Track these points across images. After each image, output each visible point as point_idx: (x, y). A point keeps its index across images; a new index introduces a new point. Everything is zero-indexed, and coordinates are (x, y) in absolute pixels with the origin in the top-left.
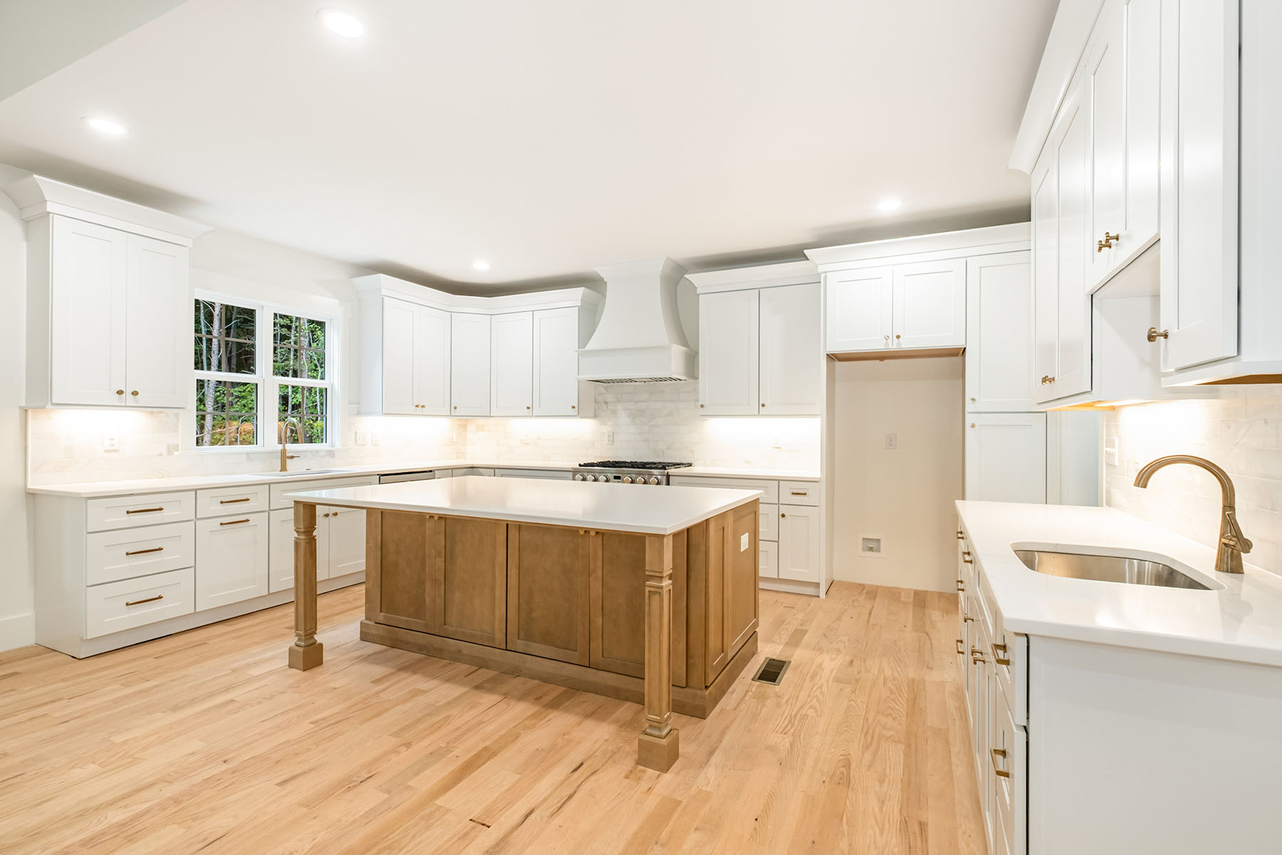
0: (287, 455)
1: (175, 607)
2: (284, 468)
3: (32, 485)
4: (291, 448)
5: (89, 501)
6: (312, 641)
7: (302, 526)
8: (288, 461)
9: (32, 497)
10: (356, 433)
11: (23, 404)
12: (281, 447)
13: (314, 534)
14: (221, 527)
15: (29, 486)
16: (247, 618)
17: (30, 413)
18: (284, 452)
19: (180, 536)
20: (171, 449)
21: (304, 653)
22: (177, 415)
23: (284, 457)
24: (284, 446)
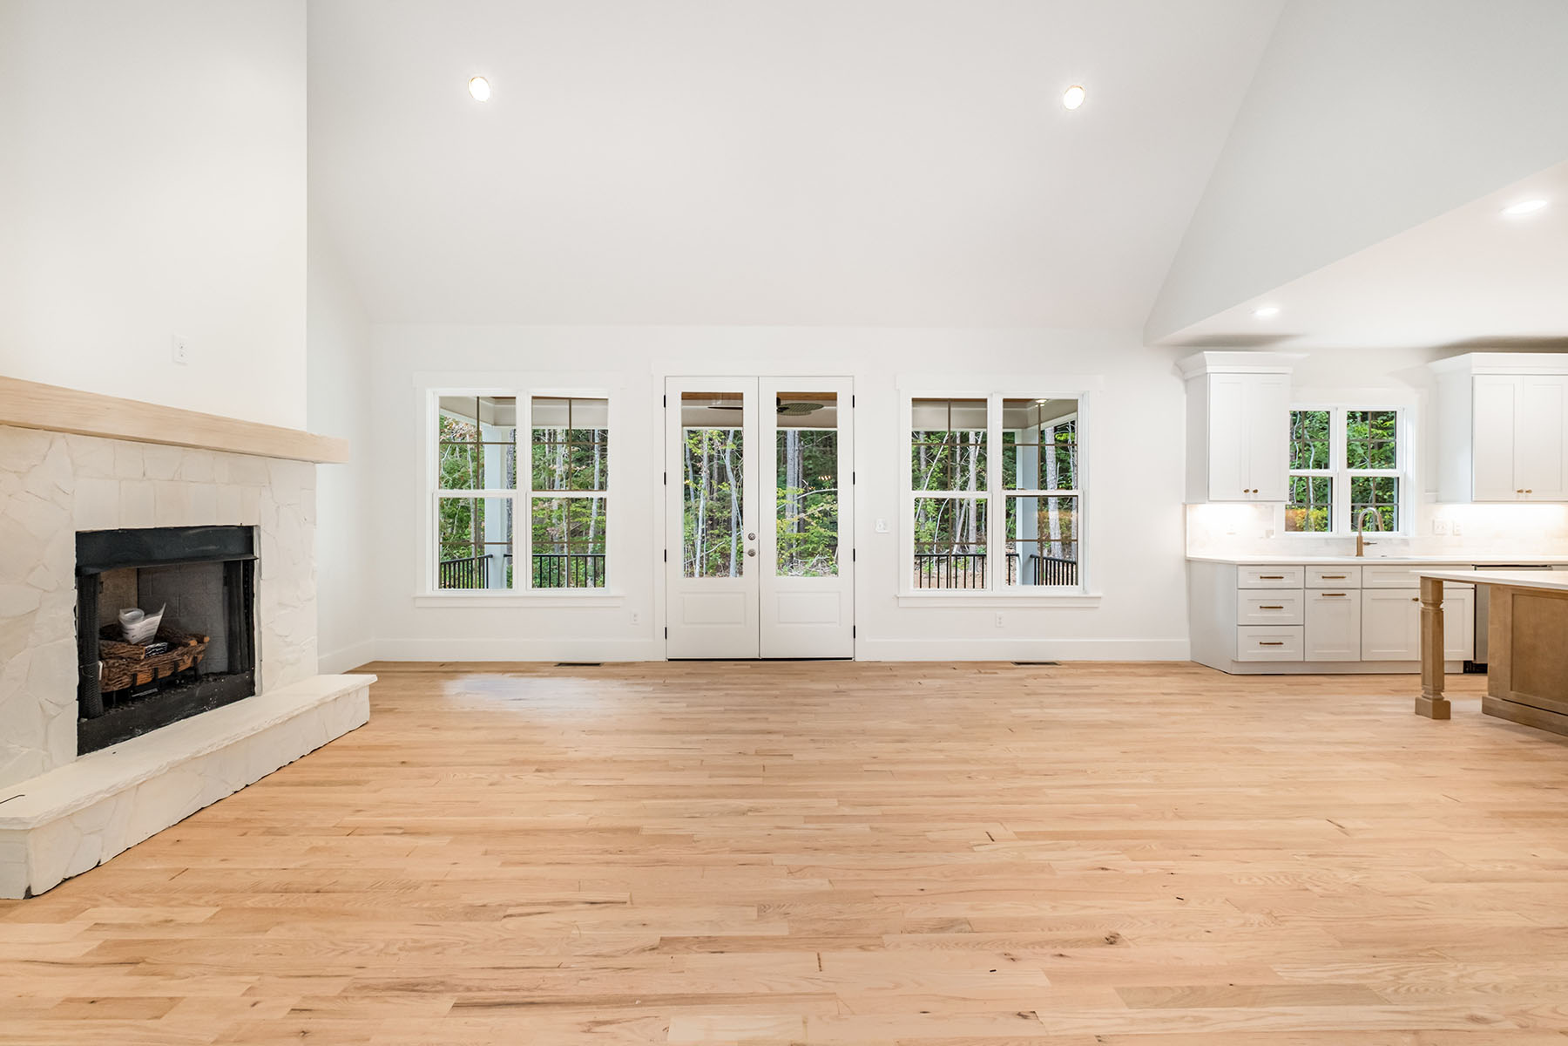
0: (1364, 541)
1: (1289, 653)
2: (1360, 553)
3: (1190, 555)
4: (1368, 535)
5: (1240, 567)
6: (1439, 697)
7: (1430, 598)
8: (1365, 547)
9: (1189, 561)
10: (1433, 522)
11: (1184, 501)
12: (1356, 534)
13: (1441, 607)
14: (1323, 597)
15: (1188, 556)
16: (1344, 677)
17: (1188, 507)
18: (1360, 539)
19: (1293, 600)
20: (1269, 533)
21: (1434, 704)
22: (1272, 507)
23: (1360, 544)
24: (1360, 533)
